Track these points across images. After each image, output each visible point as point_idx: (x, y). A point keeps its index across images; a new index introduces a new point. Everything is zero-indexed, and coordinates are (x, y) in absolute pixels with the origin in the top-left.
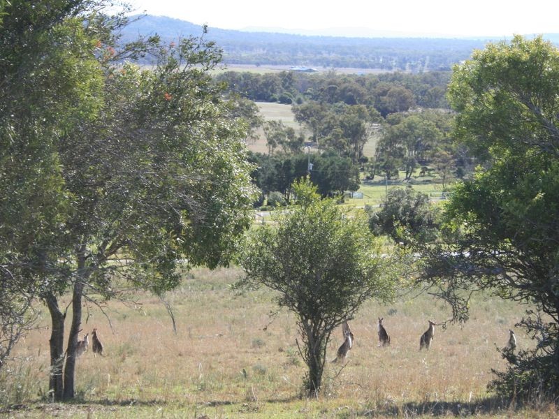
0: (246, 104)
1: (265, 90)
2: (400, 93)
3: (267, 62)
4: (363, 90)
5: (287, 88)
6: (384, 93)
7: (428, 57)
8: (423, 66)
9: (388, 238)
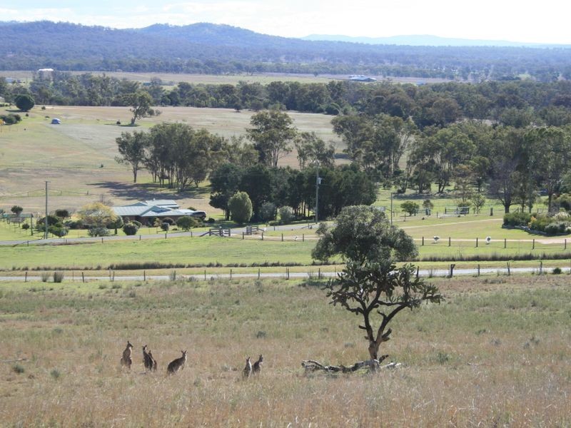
0: (279, 116)
1: (312, 100)
2: (446, 103)
3: (326, 72)
4: (410, 101)
5: (335, 99)
6: (430, 105)
7: (492, 66)
8: (487, 75)
9: (342, 256)
